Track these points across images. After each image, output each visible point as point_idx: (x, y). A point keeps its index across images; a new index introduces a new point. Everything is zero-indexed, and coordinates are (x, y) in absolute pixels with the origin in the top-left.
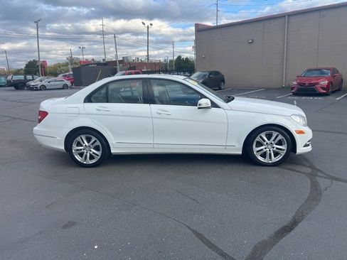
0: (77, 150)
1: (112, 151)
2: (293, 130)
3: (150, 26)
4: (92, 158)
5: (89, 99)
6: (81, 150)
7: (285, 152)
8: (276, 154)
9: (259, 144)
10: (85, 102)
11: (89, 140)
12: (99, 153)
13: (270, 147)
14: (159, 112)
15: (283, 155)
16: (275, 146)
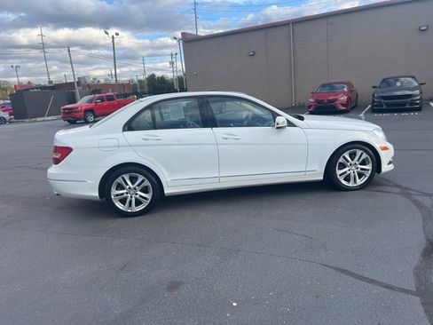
0: (117, 195)
1: (166, 192)
2: (377, 146)
3: (115, 36)
4: (138, 203)
5: (129, 126)
6: (123, 194)
7: (370, 172)
8: (360, 175)
9: (342, 166)
10: (124, 130)
11: (133, 180)
12: (149, 196)
13: (353, 168)
14: (225, 136)
15: (368, 175)
16: (359, 166)
